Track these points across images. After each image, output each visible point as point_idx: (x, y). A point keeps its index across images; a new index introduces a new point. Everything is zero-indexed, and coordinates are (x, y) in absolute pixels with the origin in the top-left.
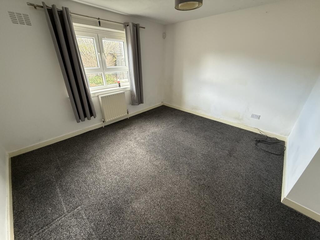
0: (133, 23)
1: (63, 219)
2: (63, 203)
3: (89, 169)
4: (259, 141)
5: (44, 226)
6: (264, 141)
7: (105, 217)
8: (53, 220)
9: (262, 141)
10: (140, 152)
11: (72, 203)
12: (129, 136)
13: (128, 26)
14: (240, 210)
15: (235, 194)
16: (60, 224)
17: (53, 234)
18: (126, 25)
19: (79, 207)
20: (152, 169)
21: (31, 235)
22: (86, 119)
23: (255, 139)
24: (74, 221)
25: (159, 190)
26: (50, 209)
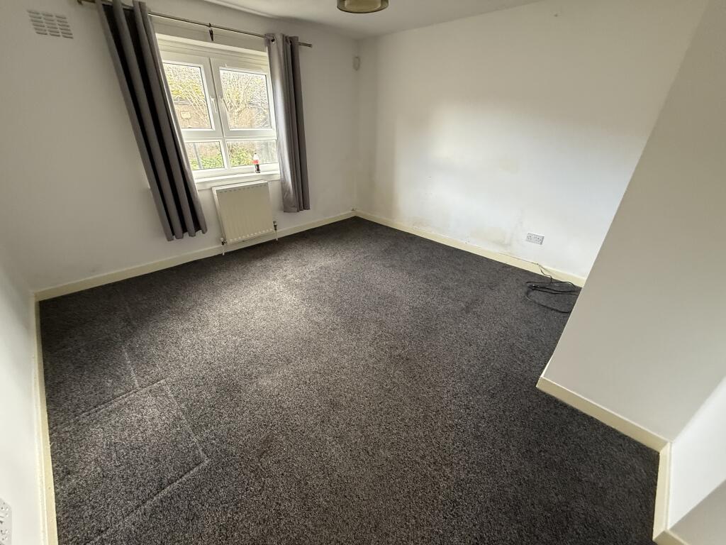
0: (283, 36)
1: (133, 396)
2: (133, 374)
3: (186, 325)
4: (535, 288)
5: (99, 404)
6: (544, 288)
7: (206, 395)
8: (114, 397)
9: (541, 288)
10: (289, 299)
11: (149, 375)
12: (273, 271)
13: (273, 41)
14: (455, 396)
15: (454, 372)
16: (126, 403)
17: (114, 415)
18: (269, 40)
19: (162, 381)
20: (306, 328)
21: (76, 416)
22: (186, 235)
23: (528, 284)
24: (150, 400)
25: (313, 361)
26: (111, 381)
